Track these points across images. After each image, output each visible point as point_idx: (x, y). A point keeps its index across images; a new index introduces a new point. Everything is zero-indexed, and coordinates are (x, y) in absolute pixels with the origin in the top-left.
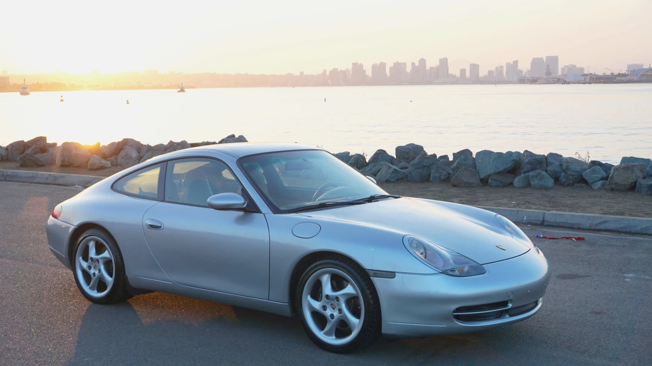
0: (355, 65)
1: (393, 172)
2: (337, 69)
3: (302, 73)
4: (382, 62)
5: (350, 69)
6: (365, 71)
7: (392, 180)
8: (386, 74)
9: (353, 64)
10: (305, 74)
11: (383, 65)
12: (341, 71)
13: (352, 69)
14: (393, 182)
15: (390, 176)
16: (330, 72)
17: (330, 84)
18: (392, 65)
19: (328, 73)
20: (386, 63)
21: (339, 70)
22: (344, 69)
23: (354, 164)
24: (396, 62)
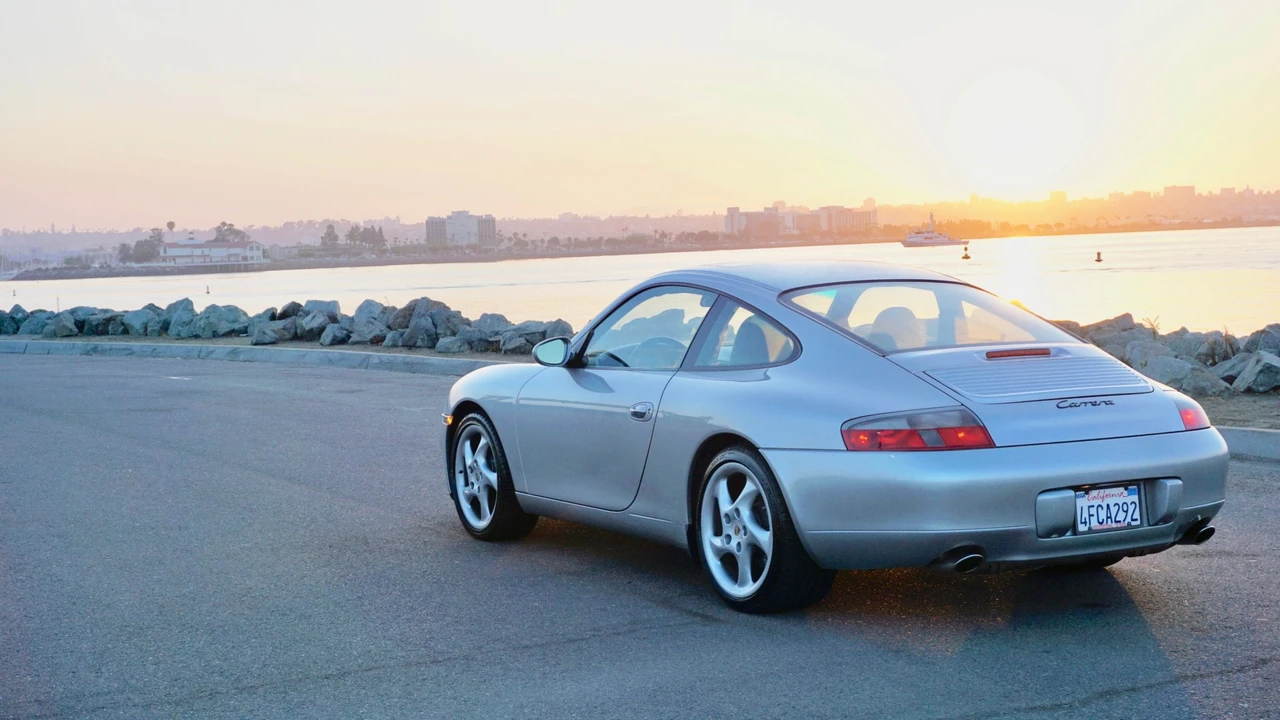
1: (1261, 372)
7: (1261, 389)
14: (1261, 393)
15: (1255, 381)
23: (1207, 355)
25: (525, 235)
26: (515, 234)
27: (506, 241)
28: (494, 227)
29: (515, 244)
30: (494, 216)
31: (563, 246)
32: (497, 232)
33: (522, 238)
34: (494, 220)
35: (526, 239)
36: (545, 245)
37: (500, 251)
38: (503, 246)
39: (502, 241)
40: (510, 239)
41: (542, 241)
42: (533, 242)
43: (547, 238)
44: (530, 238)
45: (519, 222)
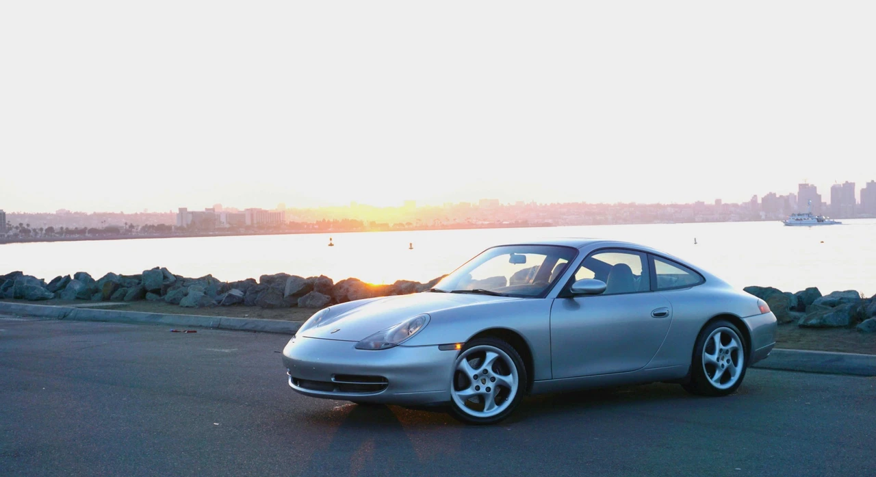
0: (803, 187)
2: (775, 194)
3: (718, 201)
4: (847, 182)
5: (796, 194)
6: (820, 196)
8: (855, 200)
9: (800, 185)
10: (723, 202)
11: (849, 187)
12: (781, 196)
13: (799, 193)
16: (763, 199)
17: (763, 217)
18: (865, 186)
19: (760, 201)
20: (854, 184)
21: (778, 196)
22: (785, 194)
24: (870, 181)
25: (28, 225)
26: (21, 224)
27: (14, 229)
28: (4, 219)
29: (20, 231)
30: (4, 211)
31: (57, 233)
32: (7, 222)
33: (26, 227)
34: (4, 213)
35: (29, 228)
36: (44, 232)
37: (8, 236)
38: (11, 233)
39: (10, 229)
40: (17, 228)
41: (41, 229)
42: (34, 230)
43: (45, 228)
44: (32, 226)
45: (24, 216)
